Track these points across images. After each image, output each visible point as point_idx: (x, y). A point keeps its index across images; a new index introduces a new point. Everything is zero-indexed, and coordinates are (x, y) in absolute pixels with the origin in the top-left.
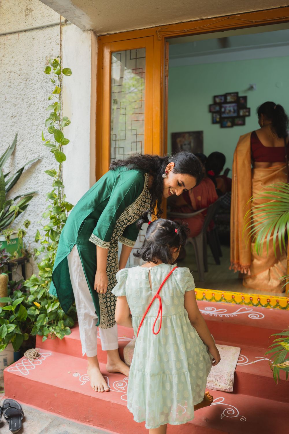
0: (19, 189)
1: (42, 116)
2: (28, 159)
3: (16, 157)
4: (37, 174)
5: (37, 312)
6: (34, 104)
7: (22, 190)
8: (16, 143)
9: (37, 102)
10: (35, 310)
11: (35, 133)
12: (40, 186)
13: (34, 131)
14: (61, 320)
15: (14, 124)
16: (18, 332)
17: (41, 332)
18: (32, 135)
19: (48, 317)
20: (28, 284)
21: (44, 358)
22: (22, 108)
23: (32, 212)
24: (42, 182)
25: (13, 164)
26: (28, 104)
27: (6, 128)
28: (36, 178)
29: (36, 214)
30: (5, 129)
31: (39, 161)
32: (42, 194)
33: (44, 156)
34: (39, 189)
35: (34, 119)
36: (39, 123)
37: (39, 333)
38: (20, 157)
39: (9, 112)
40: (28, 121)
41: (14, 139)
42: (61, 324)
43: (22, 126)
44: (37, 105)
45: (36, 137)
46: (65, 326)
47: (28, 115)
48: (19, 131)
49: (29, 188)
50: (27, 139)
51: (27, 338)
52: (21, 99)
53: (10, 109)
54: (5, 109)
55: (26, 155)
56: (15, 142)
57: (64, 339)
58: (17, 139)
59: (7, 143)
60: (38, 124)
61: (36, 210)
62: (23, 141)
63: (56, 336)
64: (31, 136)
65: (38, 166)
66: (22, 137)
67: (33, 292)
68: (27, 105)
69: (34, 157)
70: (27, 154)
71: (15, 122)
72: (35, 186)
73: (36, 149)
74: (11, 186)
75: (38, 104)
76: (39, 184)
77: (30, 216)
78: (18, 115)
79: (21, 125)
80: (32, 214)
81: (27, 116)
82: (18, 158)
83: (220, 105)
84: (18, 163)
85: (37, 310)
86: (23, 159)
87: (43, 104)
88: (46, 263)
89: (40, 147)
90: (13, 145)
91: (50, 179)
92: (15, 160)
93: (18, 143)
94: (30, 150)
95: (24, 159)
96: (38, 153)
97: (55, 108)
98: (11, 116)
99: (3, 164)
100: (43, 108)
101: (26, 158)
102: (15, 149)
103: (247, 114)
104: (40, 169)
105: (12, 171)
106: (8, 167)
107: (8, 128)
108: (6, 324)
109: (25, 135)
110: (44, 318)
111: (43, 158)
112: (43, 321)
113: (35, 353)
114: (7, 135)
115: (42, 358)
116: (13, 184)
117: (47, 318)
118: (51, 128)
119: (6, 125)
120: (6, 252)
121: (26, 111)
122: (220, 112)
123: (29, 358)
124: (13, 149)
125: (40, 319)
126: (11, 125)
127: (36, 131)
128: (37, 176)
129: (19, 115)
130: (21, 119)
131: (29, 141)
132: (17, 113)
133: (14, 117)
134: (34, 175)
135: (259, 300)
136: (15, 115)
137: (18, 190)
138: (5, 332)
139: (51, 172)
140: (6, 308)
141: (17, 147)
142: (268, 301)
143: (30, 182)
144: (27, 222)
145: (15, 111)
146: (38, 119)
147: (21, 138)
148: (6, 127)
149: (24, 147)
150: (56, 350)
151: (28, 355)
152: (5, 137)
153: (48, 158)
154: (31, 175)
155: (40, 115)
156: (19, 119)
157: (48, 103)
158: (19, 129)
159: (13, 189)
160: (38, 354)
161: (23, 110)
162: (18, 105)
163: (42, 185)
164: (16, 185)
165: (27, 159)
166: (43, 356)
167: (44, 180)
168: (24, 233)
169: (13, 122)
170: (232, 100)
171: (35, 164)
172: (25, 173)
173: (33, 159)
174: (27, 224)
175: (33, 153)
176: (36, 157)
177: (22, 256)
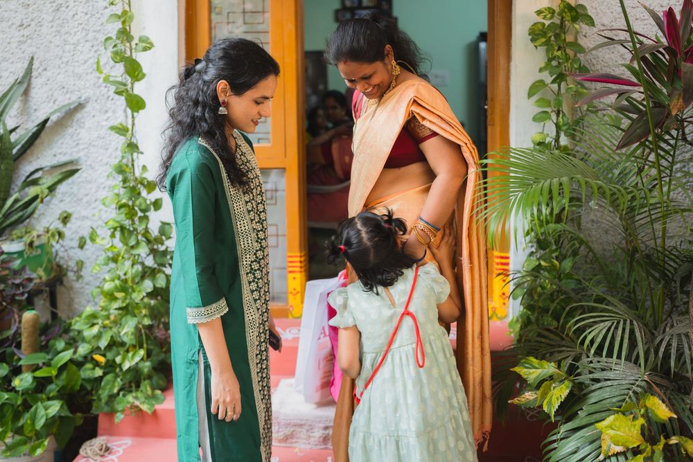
0: (39, 155)
1: (83, 29)
2: (57, 103)
3: (30, 99)
4: (76, 130)
5: (99, 372)
6: (67, 7)
7: (46, 157)
8: (31, 73)
9: (73, 4)
10: (94, 369)
11: (72, 58)
12: (83, 149)
13: (68, 54)
14: (144, 380)
15: (25, 39)
16: (66, 413)
17: (108, 406)
18: (65, 60)
19: (121, 377)
20: (78, 324)
21: (118, 451)
22: (41, 12)
23: (67, 195)
24: (86, 143)
25: (25, 111)
26: (55, 4)
27: (8, 45)
28: (75, 135)
29: (75, 199)
30: (6, 47)
31: (80, 106)
32: (88, 163)
33: (89, 98)
34: (81, 154)
35: (67, 33)
36: (78, 40)
37: (106, 409)
38: (40, 99)
39: (15, 18)
40: (55, 36)
41: (26, 65)
42: (146, 386)
43: (42, 44)
44: (75, 9)
45: (74, 64)
46: (153, 389)
47: (55, 24)
48: (36, 52)
49: (60, 154)
50: (54, 67)
51: (80, 422)
53: (16, 12)
54: (6, 11)
55: (52, 95)
56: (29, 72)
57: (155, 413)
58: (34, 67)
59: (11, 72)
60: (76, 42)
61: (76, 192)
62: (45, 70)
63: (141, 410)
64: (62, 63)
65: (79, 115)
66: (43, 64)
67: (91, 337)
68: (52, 7)
69: (70, 99)
70: (55, 94)
71: (27, 36)
72: (73, 150)
73: (74, 85)
74: (22, 150)
75: (74, 6)
76: (81, 147)
77: (63, 203)
78: (33, 24)
79: (41, 42)
80: (69, 199)
81: (52, 26)
82: (35, 100)
83: (352, 10)
84: (36, 110)
85: (97, 369)
86: (46, 103)
87: (86, 7)
88: (116, 285)
89: (83, 83)
90: (24, 77)
91: (103, 138)
92: (30, 103)
93: (34, 74)
94: (61, 87)
95: (48, 102)
96: (76, 93)
97: (122, 19)
98: (19, 24)
99: (7, 110)
100: (87, 14)
101: (52, 101)
102: (29, 85)
104: (83, 121)
105: (23, 123)
106: (15, 116)
107: (14, 46)
108: (42, 403)
109: (50, 60)
110: (115, 380)
111: (87, 101)
112: (113, 387)
113: (102, 445)
114: (9, 59)
115: (115, 452)
116: (26, 146)
117: (119, 379)
118: (116, 53)
119: (8, 40)
120: (28, 272)
121: (51, 18)
123: (91, 456)
124: (25, 85)
125: (106, 384)
126: (20, 41)
127: (72, 54)
128: (78, 131)
129: (36, 25)
130: (40, 31)
131: (59, 71)
132: (32, 20)
133: (24, 26)
134: (70, 130)
136: (28, 24)
137: (38, 158)
138: (42, 417)
139: (119, 128)
140: (39, 374)
141: (33, 80)
143: (62, 143)
144: (65, 215)
145: (27, 16)
146: (75, 33)
147: (41, 65)
148: (9, 43)
149: (48, 80)
150: (139, 433)
151: (89, 451)
152: (7, 61)
153: (99, 101)
154: (64, 131)
155: (80, 27)
156: (35, 31)
157: (95, 7)
158: (37, 48)
159: (25, 155)
160: (106, 447)
161: (44, 16)
162: (34, 6)
163: (86, 148)
164: (32, 148)
165: (54, 102)
166: (116, 449)
167: (92, 139)
168: (60, 234)
169: (23, 36)
170: (370, 4)
171: (72, 112)
172: (52, 128)
173: (66, 102)
174: (65, 219)
175: (67, 92)
176: (73, 99)
177: (52, 275)
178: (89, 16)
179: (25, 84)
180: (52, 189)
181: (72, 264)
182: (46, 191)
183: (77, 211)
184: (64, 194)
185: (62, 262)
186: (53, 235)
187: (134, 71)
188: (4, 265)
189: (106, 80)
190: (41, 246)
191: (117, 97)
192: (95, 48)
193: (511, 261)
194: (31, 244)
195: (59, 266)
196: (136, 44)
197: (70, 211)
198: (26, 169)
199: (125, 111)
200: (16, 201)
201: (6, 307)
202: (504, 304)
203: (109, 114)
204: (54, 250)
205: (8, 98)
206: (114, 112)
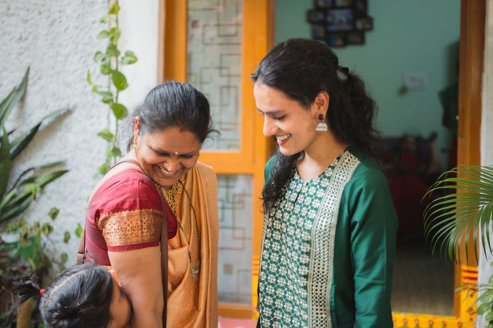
0: (32, 156)
1: (73, 42)
2: (49, 109)
3: (26, 105)
4: (64, 133)
6: (61, 22)
8: (27, 82)
9: (66, 19)
11: (63, 68)
12: (70, 152)
13: (60, 65)
15: (23, 51)
18: (57, 70)
22: (38, 27)
23: (54, 193)
24: (73, 146)
25: (21, 116)
27: (8, 57)
28: (64, 138)
29: (61, 197)
31: (68, 112)
33: (77, 105)
34: (68, 156)
35: (59, 45)
36: (69, 52)
38: (34, 105)
39: (15, 32)
40: (49, 48)
41: (23, 74)
43: (37, 55)
44: (67, 24)
45: (64, 74)
47: (49, 38)
48: (32, 63)
49: (50, 155)
50: (47, 76)
52: (36, 12)
53: (16, 27)
54: (8, 26)
55: (45, 102)
56: (25, 80)
58: (29, 76)
59: (10, 81)
60: (67, 54)
61: (62, 190)
62: (40, 78)
64: (55, 73)
65: (67, 121)
66: (38, 73)
68: (47, 21)
69: (60, 105)
70: (48, 101)
71: (25, 48)
72: (61, 152)
73: (64, 93)
74: (18, 151)
75: (67, 21)
76: (68, 150)
77: (51, 200)
78: (31, 38)
80: (56, 197)
81: (47, 40)
82: (30, 106)
83: (325, 11)
84: (30, 115)
86: (39, 109)
89: (72, 91)
90: (21, 86)
92: (25, 110)
93: (30, 82)
94: (53, 94)
95: (41, 108)
96: (66, 100)
97: (111, 36)
98: (18, 37)
100: (77, 28)
101: (44, 107)
102: (25, 92)
103: (367, 26)
104: (70, 125)
105: (19, 127)
106: (13, 121)
107: (13, 57)
109: (44, 70)
111: (75, 107)
114: (9, 68)
116: (21, 147)
118: (104, 66)
119: (8, 52)
120: (22, 260)
121: (46, 32)
122: (324, 23)
124: (21, 93)
126: (18, 53)
127: (63, 65)
129: (33, 38)
130: (36, 43)
131: (51, 80)
132: (30, 34)
133: (23, 39)
134: (58, 135)
135: (417, 322)
136: (26, 37)
137: (30, 159)
139: (105, 134)
141: (29, 88)
142: (431, 323)
143: (52, 146)
144: (54, 211)
145: (25, 30)
146: (67, 45)
147: (36, 74)
148: (9, 55)
149: (42, 88)
152: (7, 71)
153: (85, 108)
154: (54, 135)
155: (71, 40)
156: (32, 44)
158: (33, 59)
159: (19, 156)
161: (40, 30)
165: (46, 108)
167: (78, 142)
168: (50, 229)
169: (22, 48)
170: (344, 4)
171: (61, 118)
172: (43, 131)
173: (57, 109)
174: (54, 214)
175: (58, 99)
176: (62, 105)
177: (41, 265)
178: (78, 30)
179: (21, 90)
180: (43, 187)
181: (58, 257)
182: (39, 189)
183: (63, 208)
184: (52, 192)
185: (48, 254)
186: (44, 229)
187: (120, 81)
188: (3, 254)
189: (95, 90)
190: (32, 239)
191: (102, 104)
192: (83, 60)
193: (479, 276)
194: (25, 236)
195: (46, 258)
196: (123, 58)
197: (58, 207)
198: (21, 167)
199: (108, 117)
200: (14, 197)
201: (4, 292)
202: (471, 319)
203: (94, 119)
204: (42, 243)
205: (7, 104)
206: (98, 118)
